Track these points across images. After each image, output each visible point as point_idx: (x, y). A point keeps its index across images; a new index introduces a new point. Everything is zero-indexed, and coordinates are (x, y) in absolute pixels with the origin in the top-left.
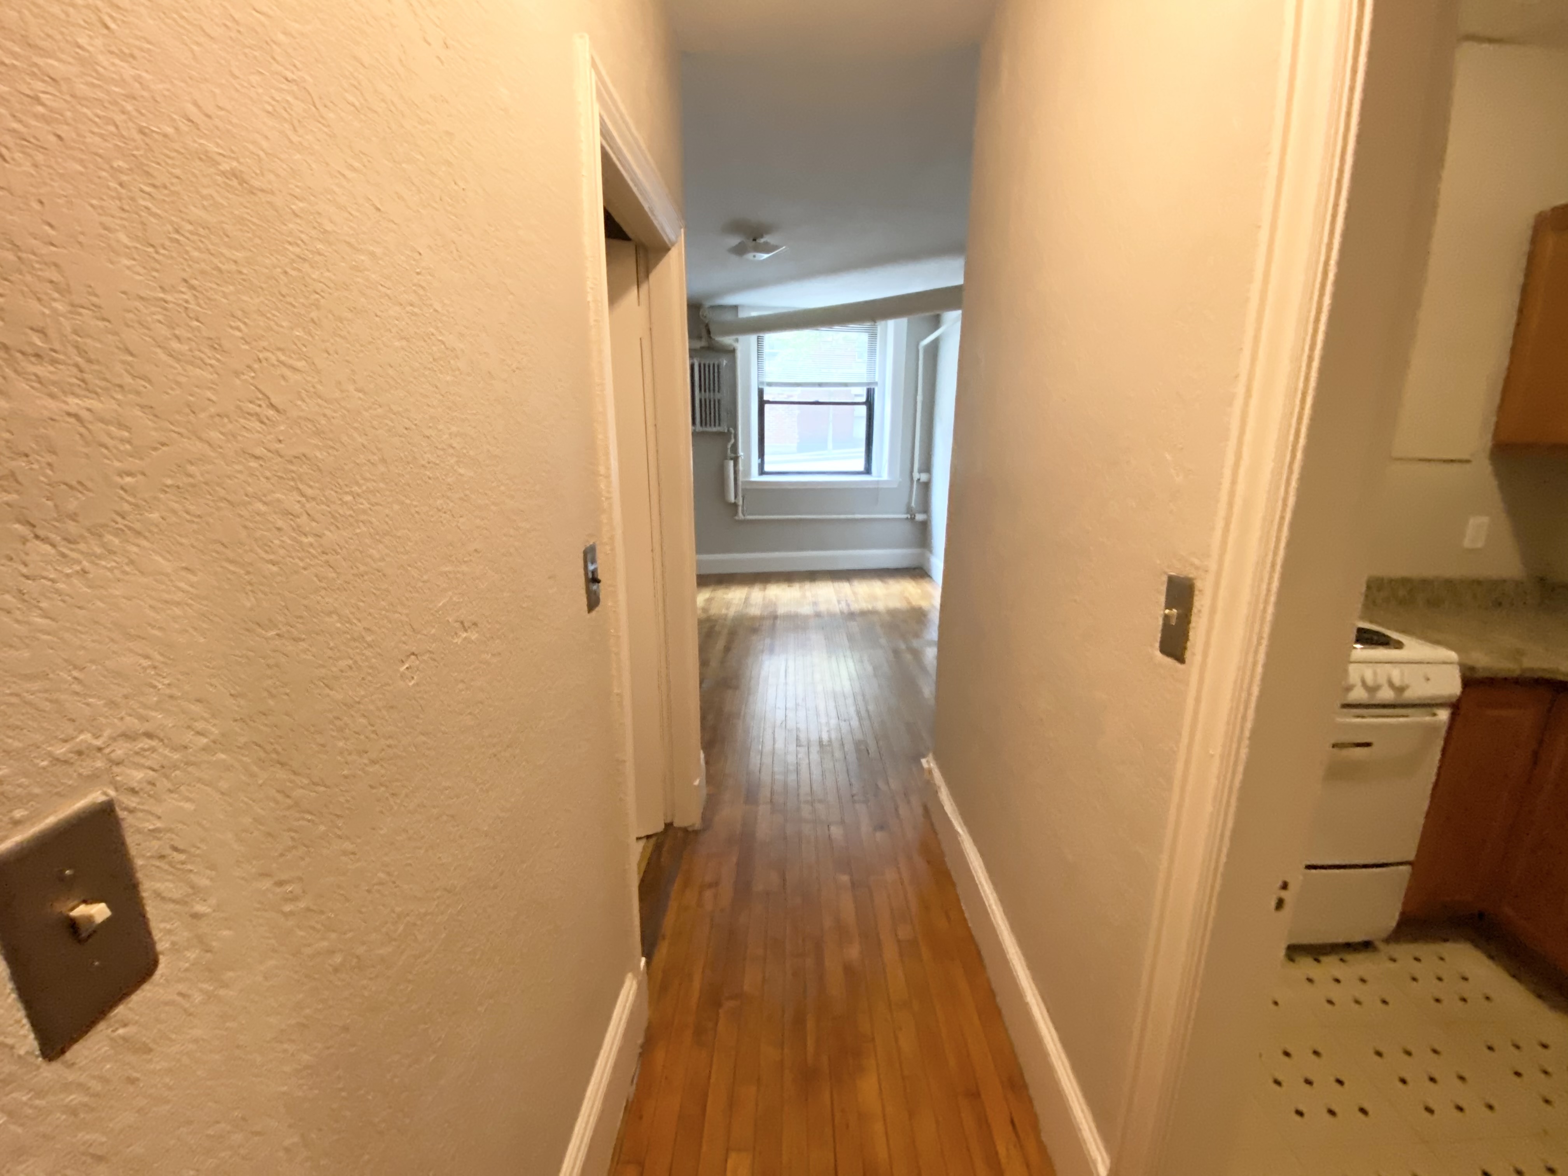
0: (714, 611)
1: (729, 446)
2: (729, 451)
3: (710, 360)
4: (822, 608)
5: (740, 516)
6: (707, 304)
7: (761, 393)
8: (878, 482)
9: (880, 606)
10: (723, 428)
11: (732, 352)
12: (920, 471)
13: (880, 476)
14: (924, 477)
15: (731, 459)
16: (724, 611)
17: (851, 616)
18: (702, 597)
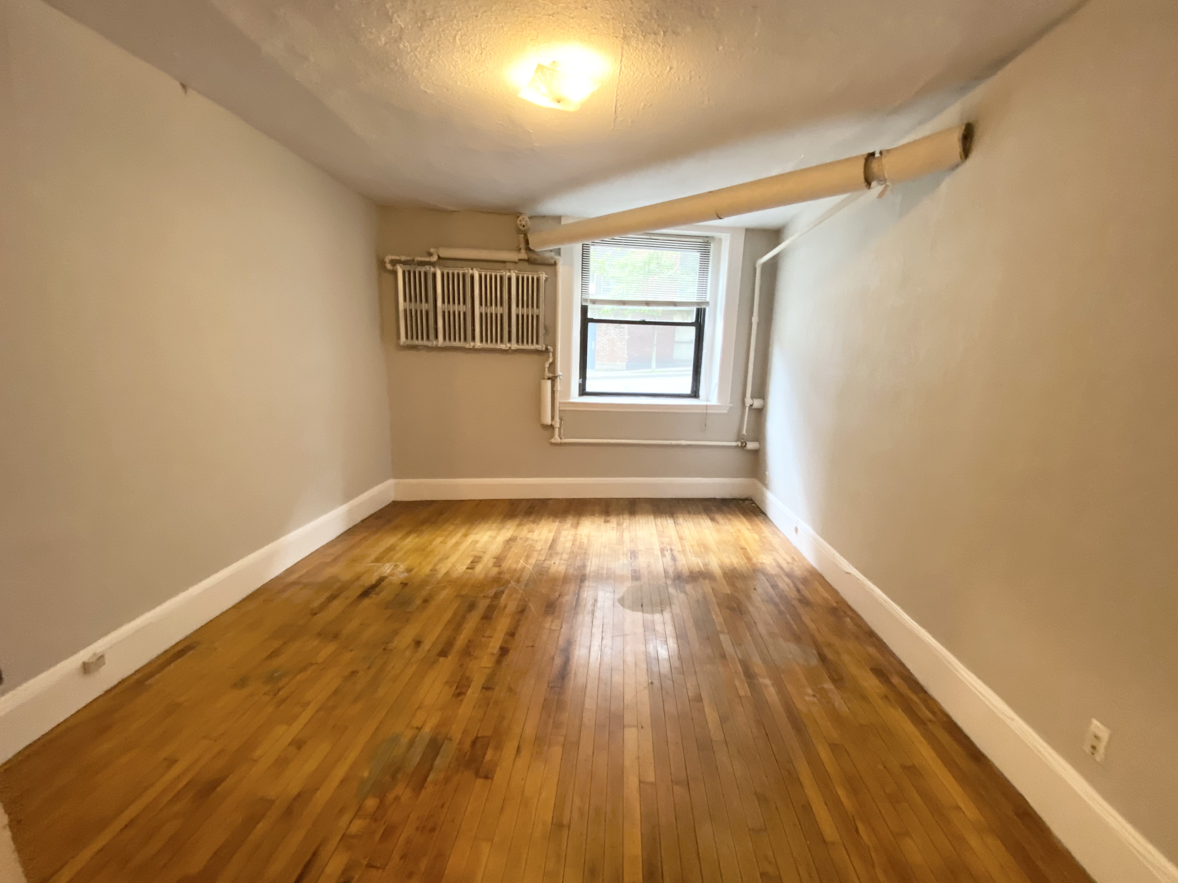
1: (547, 365)
2: (547, 370)
3: (529, 274)
5: (557, 438)
6: (526, 211)
7: (584, 310)
8: (706, 406)
10: (542, 346)
11: (554, 263)
12: (753, 397)
13: (709, 401)
14: (757, 403)
15: (549, 379)
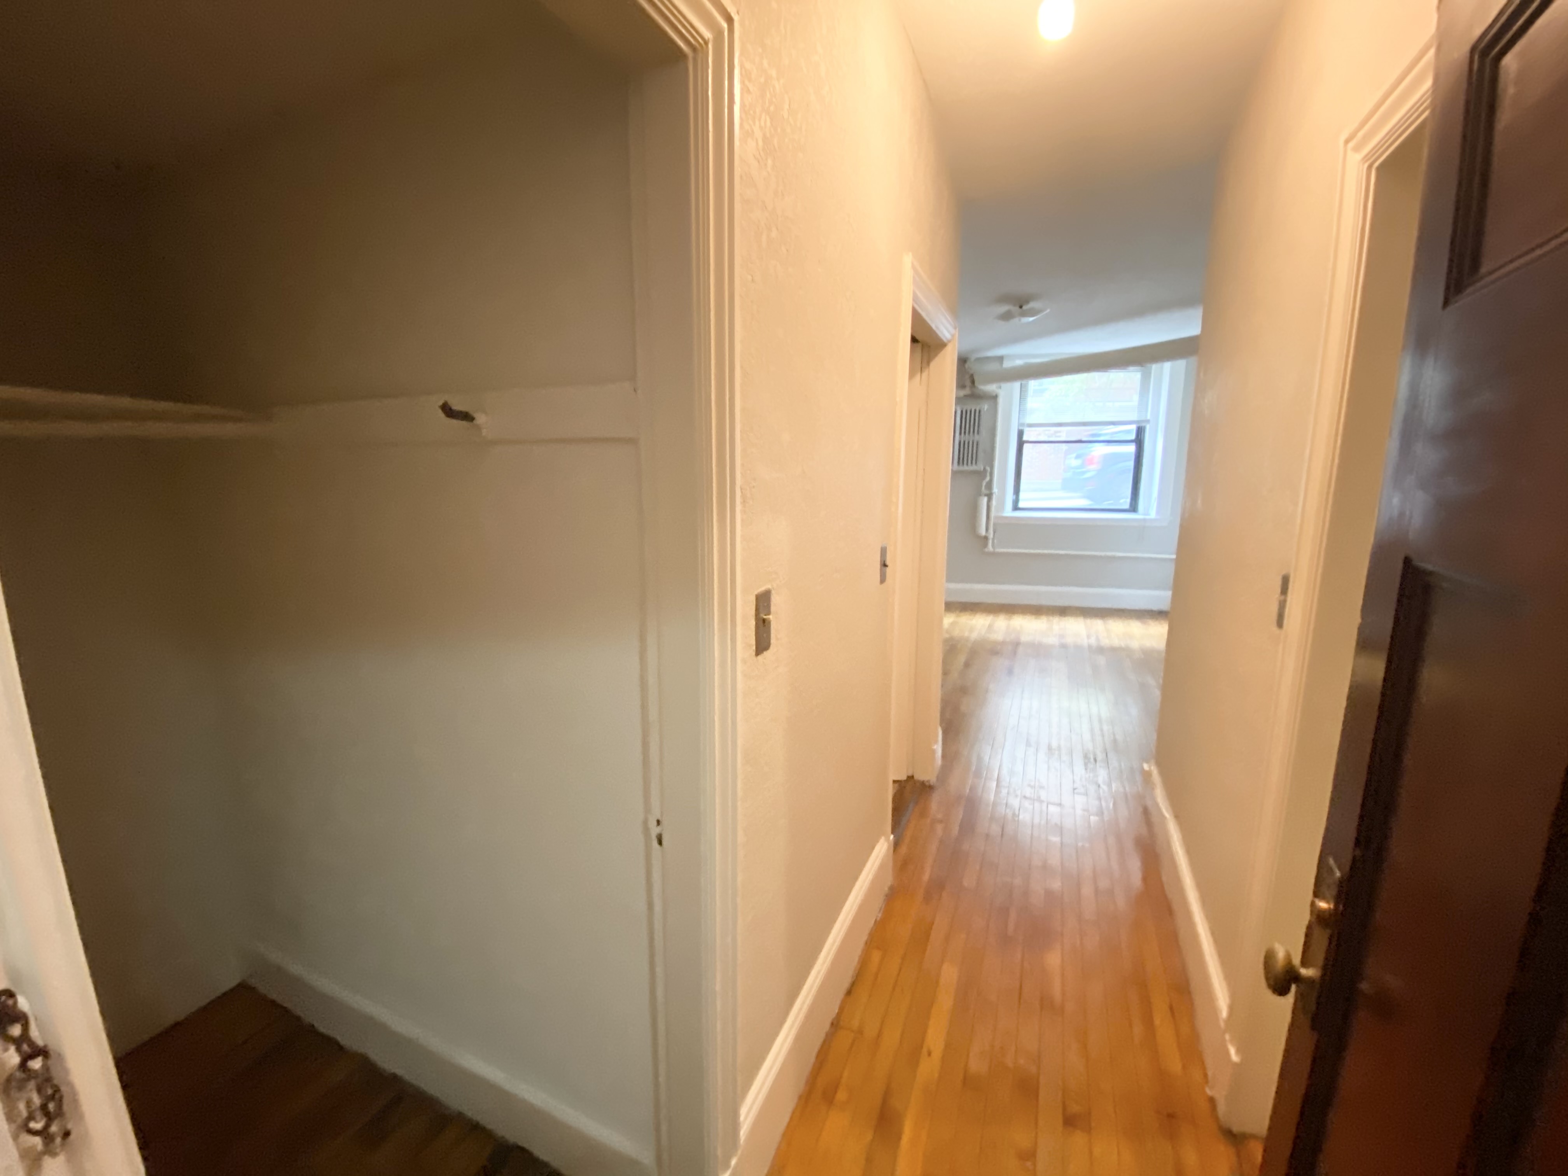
0: (956, 633)
1: (984, 484)
2: (983, 488)
3: (972, 406)
4: (1069, 640)
5: (990, 548)
6: (973, 357)
7: (1021, 434)
8: (1144, 520)
9: (1135, 644)
10: (980, 467)
11: (995, 398)
13: (1148, 514)
15: (986, 495)
16: (966, 634)
17: (1101, 650)
18: (948, 620)
